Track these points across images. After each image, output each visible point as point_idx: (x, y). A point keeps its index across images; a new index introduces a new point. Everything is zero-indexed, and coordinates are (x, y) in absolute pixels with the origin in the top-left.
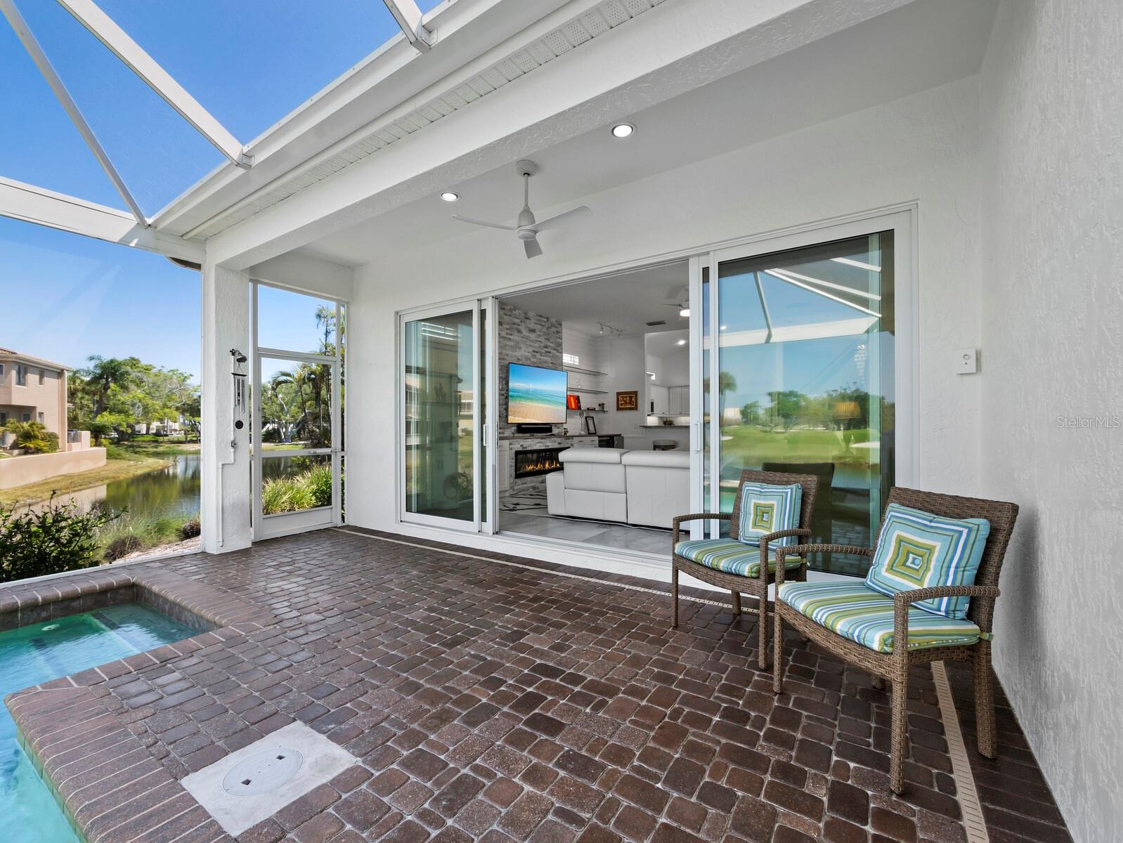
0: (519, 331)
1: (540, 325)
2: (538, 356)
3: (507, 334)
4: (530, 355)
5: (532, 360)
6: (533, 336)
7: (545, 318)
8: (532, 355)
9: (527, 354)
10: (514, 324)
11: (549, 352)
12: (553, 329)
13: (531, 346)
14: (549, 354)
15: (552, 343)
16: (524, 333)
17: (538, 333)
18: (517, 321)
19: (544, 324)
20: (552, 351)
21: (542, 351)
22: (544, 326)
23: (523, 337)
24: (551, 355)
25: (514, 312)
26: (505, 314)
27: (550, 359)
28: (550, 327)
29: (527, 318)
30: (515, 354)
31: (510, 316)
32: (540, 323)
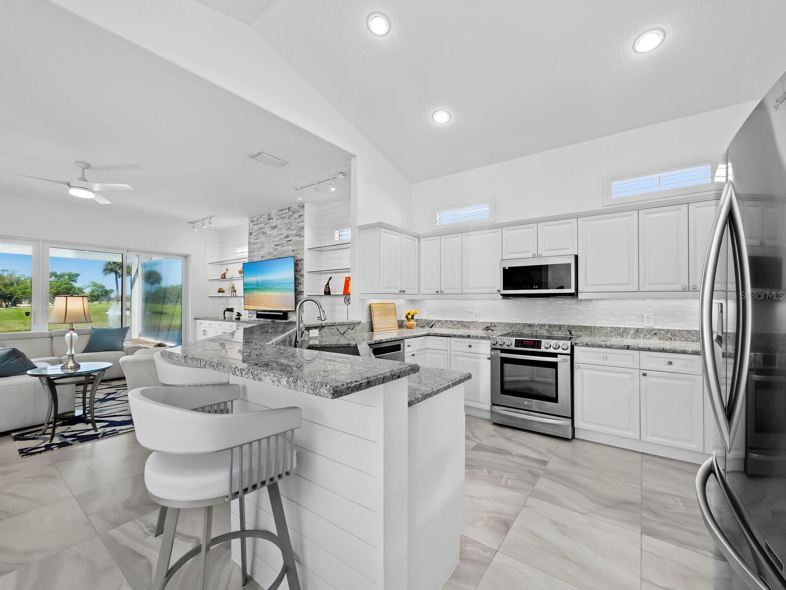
0: (264, 233)
1: (281, 219)
2: (279, 248)
3: (255, 240)
4: (272, 250)
5: (274, 253)
6: (275, 232)
7: (286, 209)
8: (274, 249)
9: (270, 250)
10: (260, 229)
11: (290, 241)
12: (296, 215)
13: (273, 241)
14: (290, 243)
15: (293, 230)
16: (268, 233)
17: (278, 227)
18: (263, 225)
19: (285, 216)
20: (293, 238)
21: (283, 242)
22: (285, 217)
23: (266, 237)
24: (292, 242)
25: (260, 220)
26: (254, 225)
27: (291, 248)
28: (292, 216)
29: (269, 219)
30: (260, 253)
31: (257, 224)
32: (281, 217)
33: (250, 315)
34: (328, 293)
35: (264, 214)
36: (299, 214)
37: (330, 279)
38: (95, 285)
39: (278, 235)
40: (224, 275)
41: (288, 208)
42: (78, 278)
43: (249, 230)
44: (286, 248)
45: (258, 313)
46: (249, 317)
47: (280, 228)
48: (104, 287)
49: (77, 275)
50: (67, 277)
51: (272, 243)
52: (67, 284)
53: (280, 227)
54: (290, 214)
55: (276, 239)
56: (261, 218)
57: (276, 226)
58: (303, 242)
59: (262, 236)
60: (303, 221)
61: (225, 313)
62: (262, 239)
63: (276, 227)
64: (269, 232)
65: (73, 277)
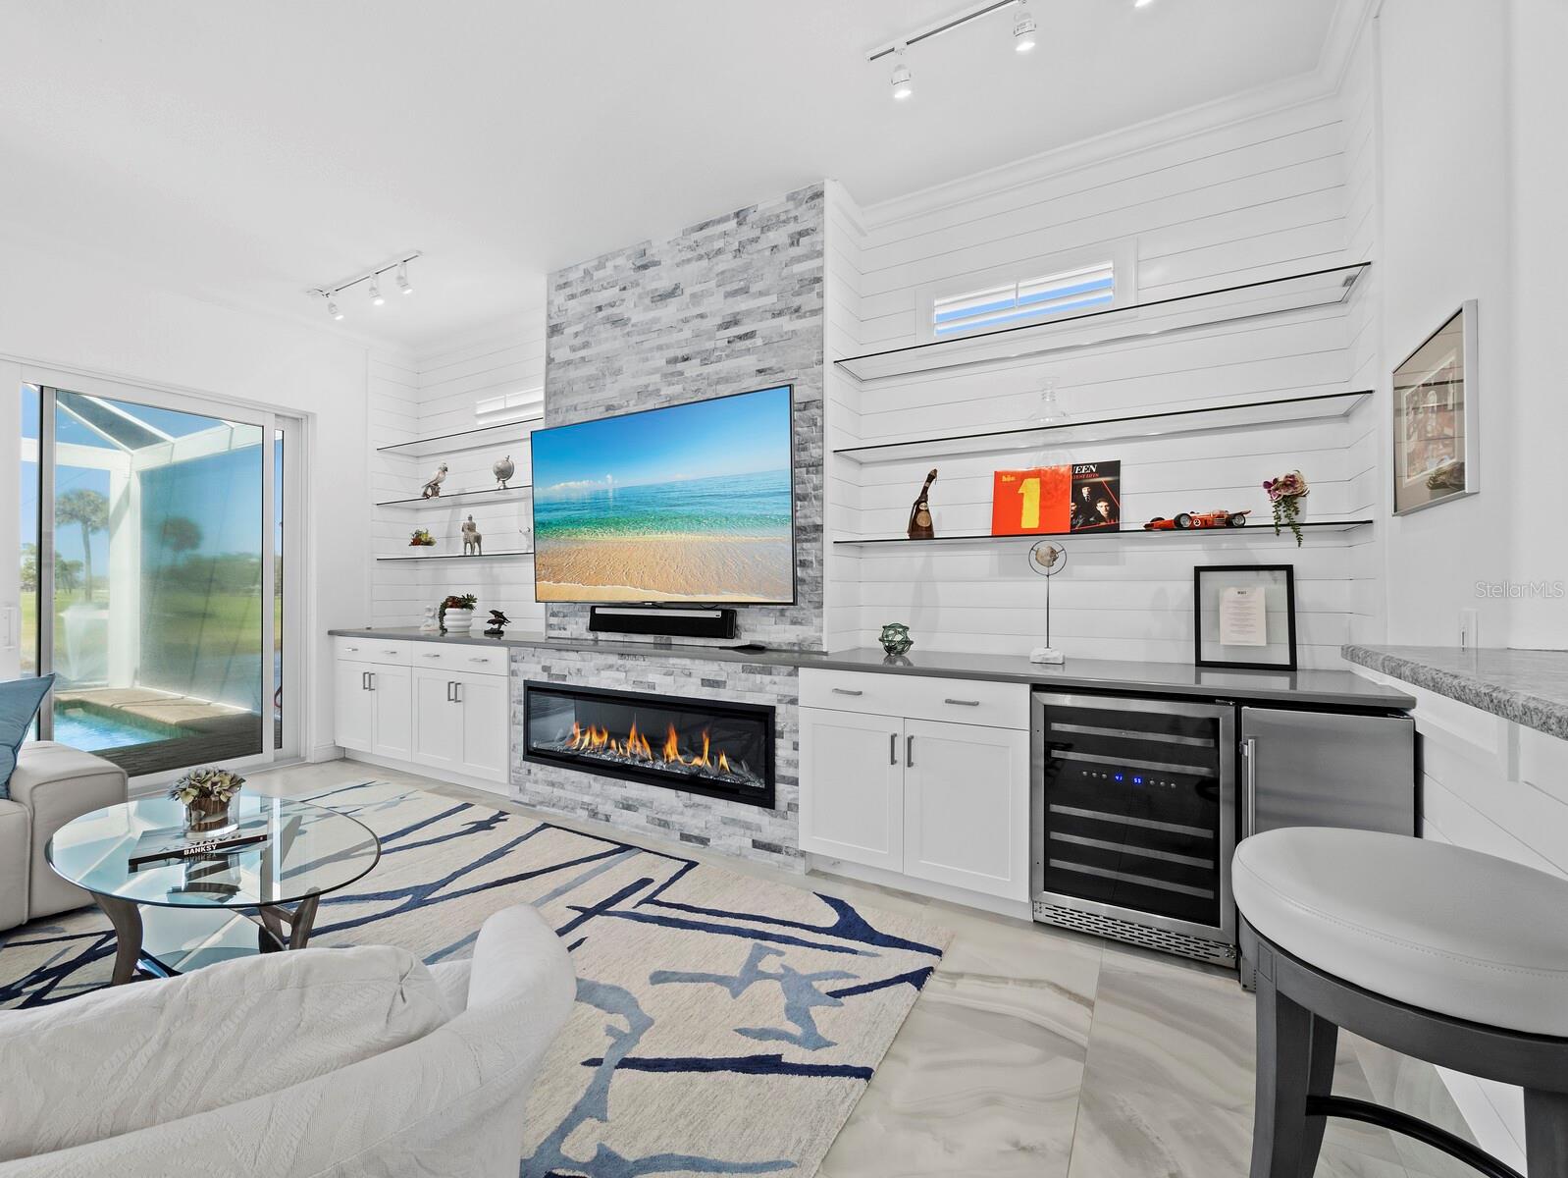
0: (617, 322)
1: (700, 258)
2: (691, 369)
3: (574, 349)
4: (657, 378)
5: (666, 391)
6: (670, 311)
8: (665, 376)
9: (643, 380)
10: (600, 308)
11: (751, 335)
12: (779, 236)
13: (660, 348)
14: (748, 343)
15: (761, 294)
16: (634, 320)
17: (688, 291)
18: (612, 293)
19: (719, 244)
20: (765, 326)
21: (709, 345)
22: (719, 252)
23: (628, 334)
24: (758, 341)
25: (598, 275)
26: (572, 297)
27: (750, 363)
28: (756, 240)
29: (645, 267)
30: (598, 396)
31: (587, 291)
32: (701, 251)
33: (554, 620)
34: (920, 531)
35: (615, 255)
36: (793, 228)
37: (931, 478)
39: (686, 321)
40: (434, 488)
41: (737, 215)
43: (549, 316)
44: (726, 366)
45: (598, 611)
46: (549, 626)
47: (693, 296)
51: (658, 354)
53: (697, 288)
54: (747, 233)
55: (676, 336)
56: (601, 266)
57: (677, 287)
58: (819, 334)
59: (606, 332)
60: (820, 254)
61: (442, 614)
62: (608, 341)
63: (673, 292)
64: (637, 316)
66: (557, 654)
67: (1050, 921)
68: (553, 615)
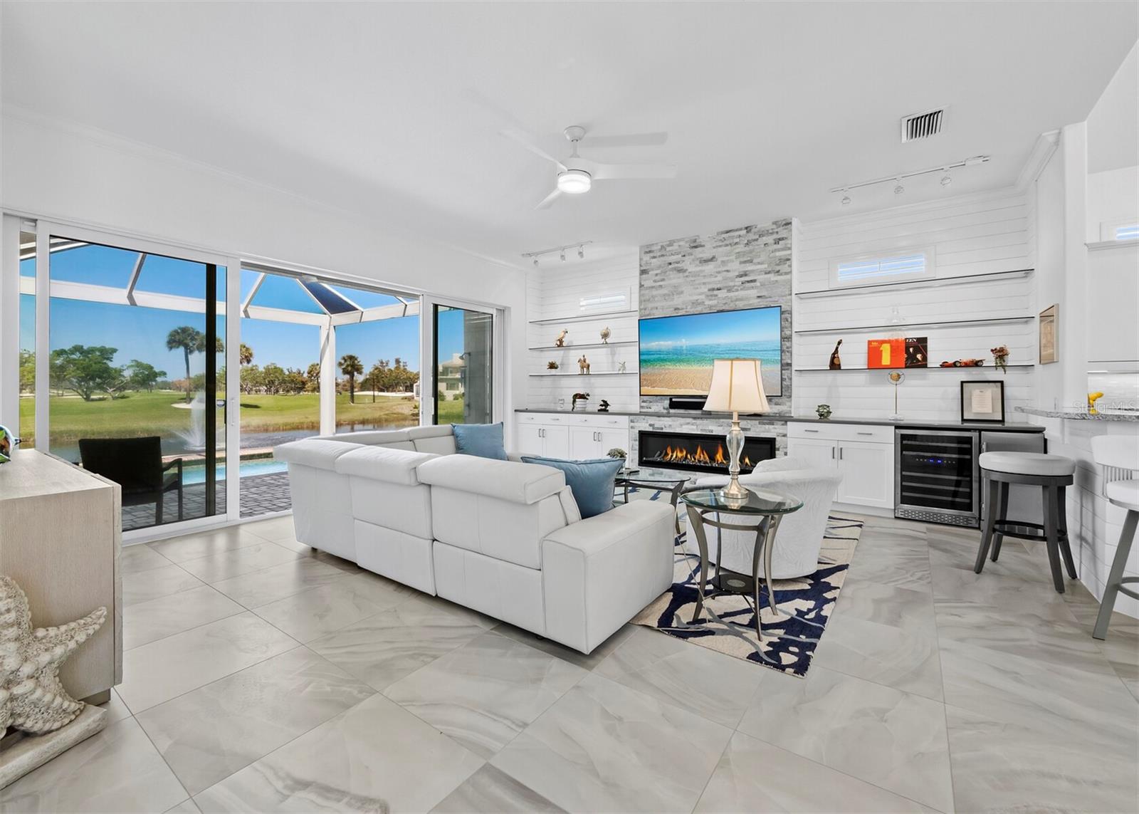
1: (727, 245)
2: (722, 294)
3: (655, 281)
4: (703, 297)
5: (709, 303)
6: (710, 267)
7: (741, 229)
8: (707, 296)
9: (695, 298)
10: (670, 264)
11: (754, 281)
12: (770, 239)
13: (704, 283)
14: (752, 284)
15: (759, 263)
16: (689, 270)
17: (720, 260)
18: (676, 257)
19: (737, 240)
20: (761, 278)
21: (731, 284)
22: (736, 243)
23: (687, 276)
24: (758, 284)
25: (668, 249)
26: (654, 257)
27: (754, 293)
28: (757, 240)
29: (696, 247)
30: (670, 303)
31: (663, 256)
32: (727, 242)
33: (645, 404)
34: (835, 365)
35: (679, 240)
36: (775, 236)
37: (839, 343)
38: (139, 365)
39: (719, 272)
40: (561, 341)
41: (746, 228)
42: (115, 354)
43: (641, 266)
44: (741, 294)
45: (674, 400)
46: (642, 407)
47: (723, 262)
48: (152, 368)
49: (114, 351)
50: (98, 353)
51: (703, 286)
52: (100, 363)
53: (725, 259)
54: (751, 236)
55: (713, 279)
56: (671, 244)
57: (714, 257)
58: (790, 282)
59: (673, 275)
60: (790, 249)
61: (574, 401)
62: (675, 279)
63: (713, 259)
64: (692, 268)
65: (107, 353)
66: (658, 418)
67: (902, 516)
68: (643, 402)
